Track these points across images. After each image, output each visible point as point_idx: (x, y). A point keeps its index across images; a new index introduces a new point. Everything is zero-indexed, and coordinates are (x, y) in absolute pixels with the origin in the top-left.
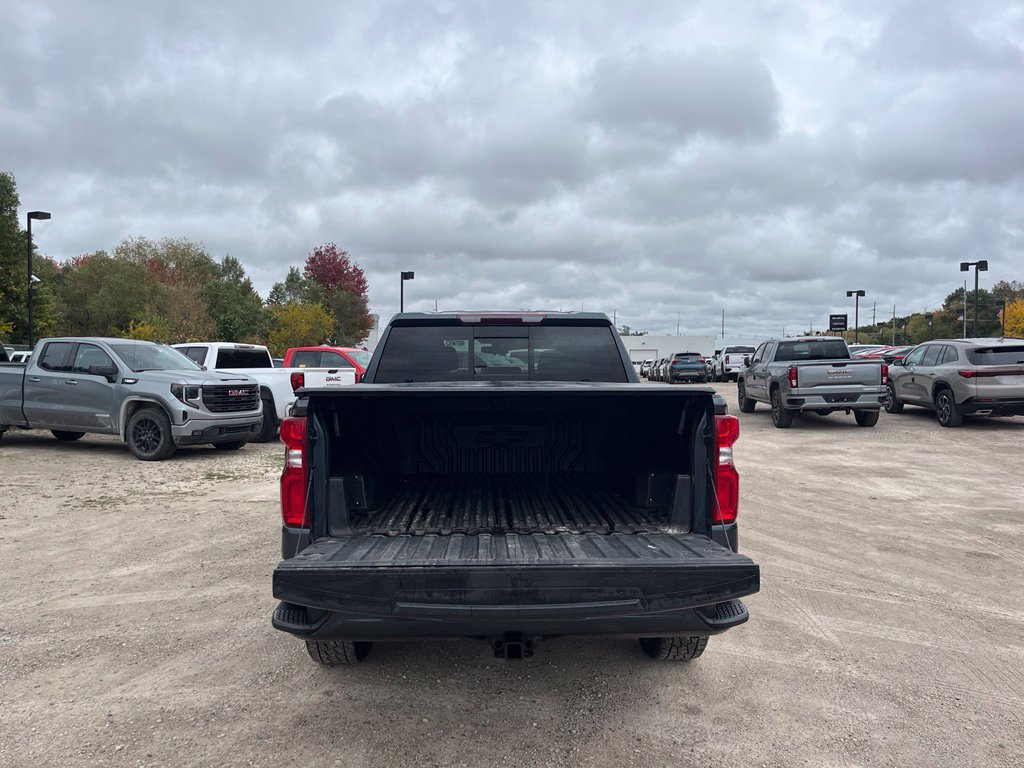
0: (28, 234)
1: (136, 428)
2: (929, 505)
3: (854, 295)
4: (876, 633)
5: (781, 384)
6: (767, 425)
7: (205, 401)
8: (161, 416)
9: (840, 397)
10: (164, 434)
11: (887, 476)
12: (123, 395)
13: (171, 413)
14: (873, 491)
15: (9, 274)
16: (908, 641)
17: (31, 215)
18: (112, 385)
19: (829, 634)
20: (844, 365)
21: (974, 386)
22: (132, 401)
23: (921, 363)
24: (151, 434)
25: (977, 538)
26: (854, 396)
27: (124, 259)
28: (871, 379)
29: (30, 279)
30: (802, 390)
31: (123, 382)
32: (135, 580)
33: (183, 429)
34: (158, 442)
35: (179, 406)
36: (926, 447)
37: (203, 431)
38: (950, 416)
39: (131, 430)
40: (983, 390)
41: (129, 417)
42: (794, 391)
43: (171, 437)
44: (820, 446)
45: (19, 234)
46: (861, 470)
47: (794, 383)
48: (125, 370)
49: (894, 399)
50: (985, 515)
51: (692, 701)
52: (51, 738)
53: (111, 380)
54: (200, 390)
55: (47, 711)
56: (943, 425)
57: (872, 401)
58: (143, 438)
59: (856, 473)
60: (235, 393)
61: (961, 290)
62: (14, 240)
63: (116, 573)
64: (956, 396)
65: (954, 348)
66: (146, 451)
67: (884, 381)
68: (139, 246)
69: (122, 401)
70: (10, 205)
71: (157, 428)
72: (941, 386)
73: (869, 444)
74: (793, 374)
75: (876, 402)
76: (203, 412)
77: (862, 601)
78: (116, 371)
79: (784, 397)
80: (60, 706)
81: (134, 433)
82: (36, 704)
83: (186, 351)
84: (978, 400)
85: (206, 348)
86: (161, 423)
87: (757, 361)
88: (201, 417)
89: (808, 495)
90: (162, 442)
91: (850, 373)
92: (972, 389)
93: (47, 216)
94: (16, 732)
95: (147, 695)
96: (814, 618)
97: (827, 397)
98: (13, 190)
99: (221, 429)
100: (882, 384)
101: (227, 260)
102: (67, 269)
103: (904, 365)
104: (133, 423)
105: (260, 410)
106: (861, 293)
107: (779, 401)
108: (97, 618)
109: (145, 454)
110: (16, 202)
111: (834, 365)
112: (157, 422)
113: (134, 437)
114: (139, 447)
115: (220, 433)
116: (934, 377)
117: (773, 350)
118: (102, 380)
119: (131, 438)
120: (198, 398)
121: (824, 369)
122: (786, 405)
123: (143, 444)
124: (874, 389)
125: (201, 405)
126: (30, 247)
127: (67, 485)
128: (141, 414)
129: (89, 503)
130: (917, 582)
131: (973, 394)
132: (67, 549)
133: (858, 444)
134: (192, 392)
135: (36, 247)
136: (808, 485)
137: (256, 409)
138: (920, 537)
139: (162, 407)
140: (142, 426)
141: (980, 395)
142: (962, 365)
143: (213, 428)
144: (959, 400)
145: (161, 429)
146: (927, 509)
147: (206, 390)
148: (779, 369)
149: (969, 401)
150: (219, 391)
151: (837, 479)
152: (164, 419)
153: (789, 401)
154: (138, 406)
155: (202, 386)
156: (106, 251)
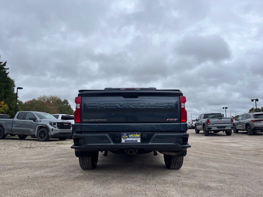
0: (17, 94)
1: (40, 133)
2: (244, 147)
3: (225, 108)
4: (228, 166)
5: (205, 124)
6: (203, 136)
7: (57, 126)
8: (46, 130)
9: (221, 127)
10: (47, 135)
11: (233, 143)
12: (37, 125)
13: (49, 129)
14: (230, 145)
15: (11, 103)
16: (237, 167)
17: (18, 88)
18: (34, 122)
19: (216, 166)
20: (221, 119)
21: (255, 124)
22: (39, 126)
23: (242, 119)
24: (43, 135)
25: (257, 152)
26: (225, 127)
27: (40, 100)
28: (229, 122)
29: (16, 104)
30: (211, 125)
31: (38, 122)
32: (37, 158)
33: (52, 133)
34: (45, 137)
35: (51, 127)
36: (244, 139)
37: (57, 134)
38: (250, 133)
39: (38, 134)
40: (258, 125)
41: (38, 130)
42: (209, 126)
43: (48, 135)
44: (216, 139)
45: (14, 94)
46: (227, 142)
47: (209, 124)
48: (38, 119)
49: (236, 129)
50: (259, 149)
51: (179, 175)
52: (13, 180)
53: (34, 121)
54: (56, 123)
55: (12, 176)
56: (249, 135)
57: (230, 128)
58: (41, 136)
59: (226, 143)
60: (65, 124)
61: (253, 108)
62: (13, 95)
63: (32, 157)
64: (251, 127)
65: (250, 115)
66: (42, 139)
67: (232, 123)
68: (44, 97)
69: (37, 127)
70: (13, 87)
71: (45, 133)
72: (247, 125)
73: (229, 138)
74: (208, 121)
75: (231, 128)
76: (57, 129)
77: (225, 161)
78: (36, 119)
79: (206, 128)
80: (16, 175)
81: (39, 134)
82: (10, 175)
83: (54, 116)
84: (257, 128)
85: (59, 115)
86: (46, 132)
87: (199, 120)
88: (56, 130)
89: (212, 146)
90: (46, 137)
91: (223, 121)
92: (256, 125)
93: (22, 88)
94: (4, 179)
95: (38, 174)
96: (212, 163)
97: (218, 127)
98: (14, 83)
99: (61, 133)
100: (232, 124)
101: (65, 100)
102: (25, 104)
103: (237, 120)
104: (39, 132)
105: (71, 129)
106: (226, 108)
107: (205, 129)
108: (26, 164)
109: (41, 140)
110: (14, 86)
111: (219, 119)
112: (45, 131)
113: (39, 135)
114: (40, 138)
115: (61, 135)
116: (245, 123)
117: (203, 116)
118: (32, 121)
119: (38, 136)
120: (56, 125)
121: (216, 120)
122: (207, 130)
123: (41, 138)
124: (230, 125)
125: (57, 127)
126: (17, 97)
127: (21, 145)
128: (41, 130)
129: (26, 148)
130: (240, 158)
131: (255, 126)
132: (20, 154)
133: (227, 138)
134: (55, 124)
135: (18, 97)
136: (213, 145)
137: (70, 129)
138: (242, 152)
139: (47, 128)
140: (41, 133)
141: (257, 126)
142: (252, 119)
143: (59, 133)
144: (252, 128)
145: (46, 133)
146: (243, 148)
147: (58, 123)
148: (204, 121)
149: (255, 128)
150: (61, 124)
151: (221, 144)
152: (47, 131)
153: (208, 128)
154: (41, 127)
155: (57, 122)
156: (35, 98)
